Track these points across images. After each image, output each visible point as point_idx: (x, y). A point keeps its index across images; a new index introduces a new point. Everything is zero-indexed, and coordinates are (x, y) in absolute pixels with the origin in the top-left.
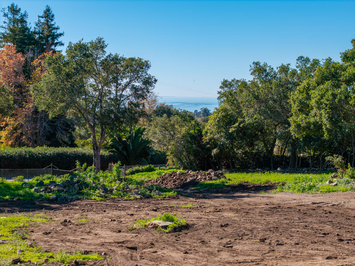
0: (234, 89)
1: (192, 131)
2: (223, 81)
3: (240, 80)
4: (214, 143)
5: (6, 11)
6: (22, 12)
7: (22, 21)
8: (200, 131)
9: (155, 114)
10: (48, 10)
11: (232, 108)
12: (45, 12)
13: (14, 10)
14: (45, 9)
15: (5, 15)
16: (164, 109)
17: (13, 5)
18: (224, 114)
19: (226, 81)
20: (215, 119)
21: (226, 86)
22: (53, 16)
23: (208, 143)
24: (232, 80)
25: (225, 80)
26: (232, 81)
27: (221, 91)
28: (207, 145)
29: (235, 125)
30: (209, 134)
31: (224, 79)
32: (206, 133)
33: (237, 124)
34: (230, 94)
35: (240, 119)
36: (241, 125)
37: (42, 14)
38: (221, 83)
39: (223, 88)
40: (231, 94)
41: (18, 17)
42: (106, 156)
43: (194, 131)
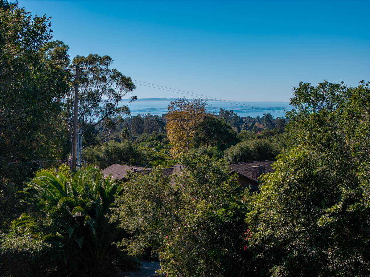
0: (324, 105)
2: (298, 86)
3: (340, 85)
8: (241, 212)
9: (202, 128)
11: (323, 159)
16: (214, 120)
18: (301, 174)
19: (305, 87)
20: (278, 186)
21: (306, 99)
23: (258, 248)
24: (320, 84)
25: (303, 84)
26: (322, 86)
27: (293, 111)
28: (256, 253)
29: (332, 209)
30: (261, 226)
31: (301, 82)
32: (256, 219)
33: (339, 206)
34: (320, 120)
35: (345, 192)
36: (351, 208)
38: (294, 91)
39: (299, 103)
40: (321, 123)
42: (34, 252)
43: (227, 211)
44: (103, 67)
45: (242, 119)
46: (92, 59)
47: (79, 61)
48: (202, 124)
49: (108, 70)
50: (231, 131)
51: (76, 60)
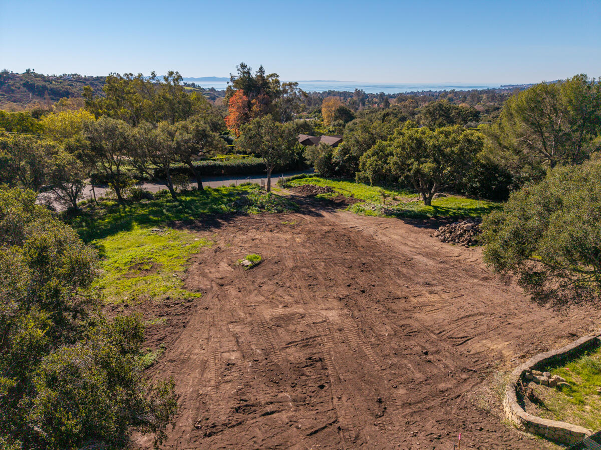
1: (327, 155)
4: (337, 164)
5: (239, 67)
6: (248, 67)
7: (248, 73)
10: (261, 68)
12: (260, 69)
13: (243, 66)
14: (259, 67)
15: (238, 70)
17: (242, 64)
22: (264, 72)
37: (258, 70)
41: (246, 70)
44: (295, 87)
45: (367, 95)
46: (290, 84)
47: (285, 85)
48: (338, 110)
49: (296, 88)
50: (351, 113)
51: (283, 84)
